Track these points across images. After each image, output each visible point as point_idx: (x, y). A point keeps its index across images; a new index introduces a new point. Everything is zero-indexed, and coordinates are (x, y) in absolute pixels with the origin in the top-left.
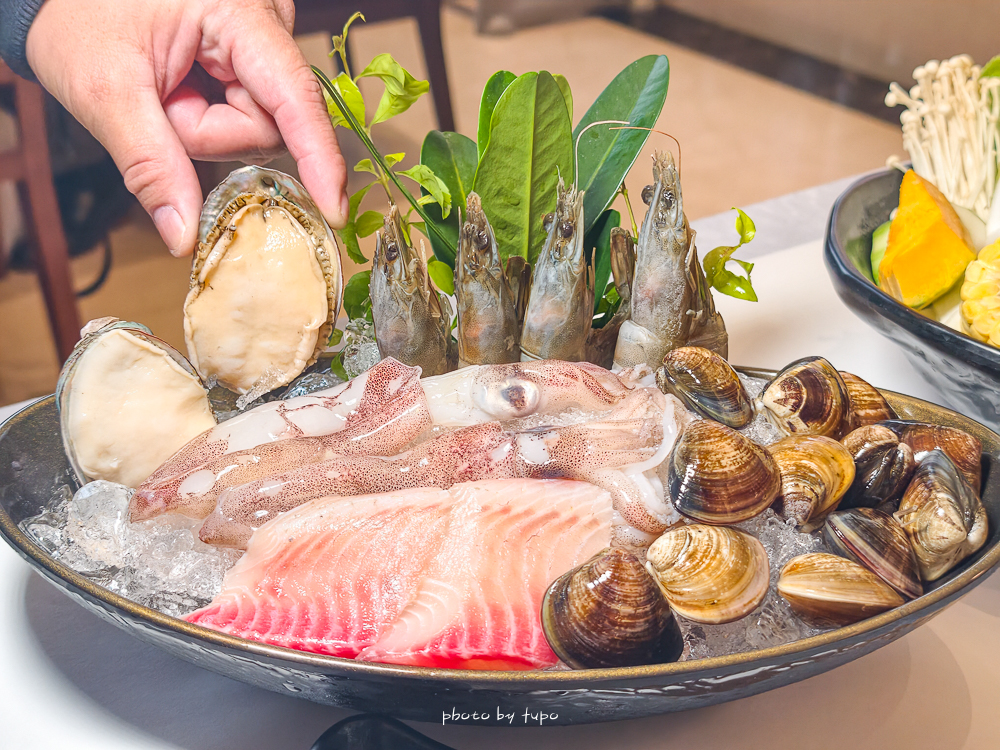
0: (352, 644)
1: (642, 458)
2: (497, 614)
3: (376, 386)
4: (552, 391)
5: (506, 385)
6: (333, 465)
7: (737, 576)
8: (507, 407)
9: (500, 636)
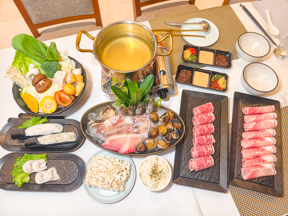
0: (118, 150)
1: (146, 131)
2: (131, 149)
3: (120, 117)
4: (138, 121)
5: (133, 120)
6: (116, 130)
7: (153, 145)
8: (133, 123)
9: (131, 151)
